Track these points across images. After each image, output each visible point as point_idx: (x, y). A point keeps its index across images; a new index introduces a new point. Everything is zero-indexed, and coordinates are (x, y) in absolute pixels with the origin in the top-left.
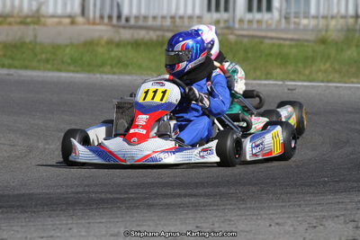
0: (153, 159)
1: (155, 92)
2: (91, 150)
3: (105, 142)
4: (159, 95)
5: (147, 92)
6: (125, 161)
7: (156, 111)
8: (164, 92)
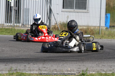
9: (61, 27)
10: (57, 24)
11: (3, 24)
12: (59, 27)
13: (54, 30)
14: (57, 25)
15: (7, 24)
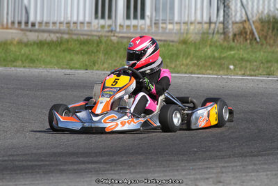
9: (263, 30)
10: (248, 20)
11: (89, 23)
12: (254, 30)
13: (241, 39)
14: (247, 23)
15: (102, 22)
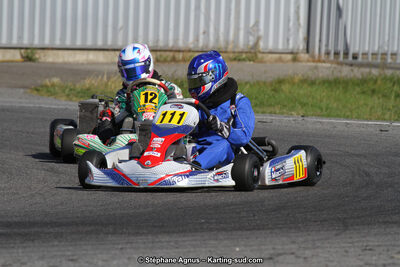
0: (167, 183)
1: (173, 114)
2: (105, 173)
3: (119, 165)
4: (177, 117)
5: (164, 115)
6: (138, 184)
7: (173, 133)
8: (182, 115)
